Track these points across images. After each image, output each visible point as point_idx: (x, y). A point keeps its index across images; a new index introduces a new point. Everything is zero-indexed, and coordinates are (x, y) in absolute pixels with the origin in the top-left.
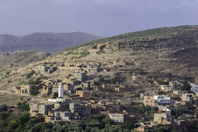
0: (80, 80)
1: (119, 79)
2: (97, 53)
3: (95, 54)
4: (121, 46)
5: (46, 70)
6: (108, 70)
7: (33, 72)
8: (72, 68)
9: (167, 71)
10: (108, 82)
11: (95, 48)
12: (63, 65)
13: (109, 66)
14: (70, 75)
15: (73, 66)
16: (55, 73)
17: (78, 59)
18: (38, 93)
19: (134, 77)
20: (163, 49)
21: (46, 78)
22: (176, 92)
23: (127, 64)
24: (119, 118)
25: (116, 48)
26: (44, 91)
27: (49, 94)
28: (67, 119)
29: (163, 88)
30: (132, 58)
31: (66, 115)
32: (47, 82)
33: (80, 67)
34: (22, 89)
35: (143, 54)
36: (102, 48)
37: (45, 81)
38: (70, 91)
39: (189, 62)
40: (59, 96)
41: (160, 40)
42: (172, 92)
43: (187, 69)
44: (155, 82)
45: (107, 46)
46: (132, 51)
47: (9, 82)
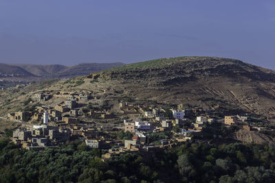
0: (70, 107)
1: (107, 106)
2: (91, 82)
3: (89, 83)
4: (114, 75)
5: (42, 98)
6: (98, 98)
7: (30, 100)
8: (66, 96)
9: (154, 98)
10: (96, 109)
11: (90, 77)
12: (58, 93)
13: (100, 94)
14: (63, 102)
15: (67, 94)
16: (50, 101)
17: (73, 88)
18: (30, 119)
19: (121, 105)
20: (153, 78)
21: (40, 105)
22: (158, 119)
23: (117, 92)
24: (94, 144)
25: (109, 77)
26: (35, 118)
27: (38, 120)
28: (43, 145)
29: (146, 114)
30: (122, 87)
31: (42, 141)
32: (40, 109)
33: (73, 95)
34: (16, 115)
35: (134, 82)
36: (96, 77)
37: (38, 107)
38: (57, 118)
39: (176, 90)
40: (44, 122)
41: (152, 70)
42: (154, 118)
43: (173, 96)
44: (141, 109)
45: (101, 76)
46: (123, 80)
47: (9, 108)
